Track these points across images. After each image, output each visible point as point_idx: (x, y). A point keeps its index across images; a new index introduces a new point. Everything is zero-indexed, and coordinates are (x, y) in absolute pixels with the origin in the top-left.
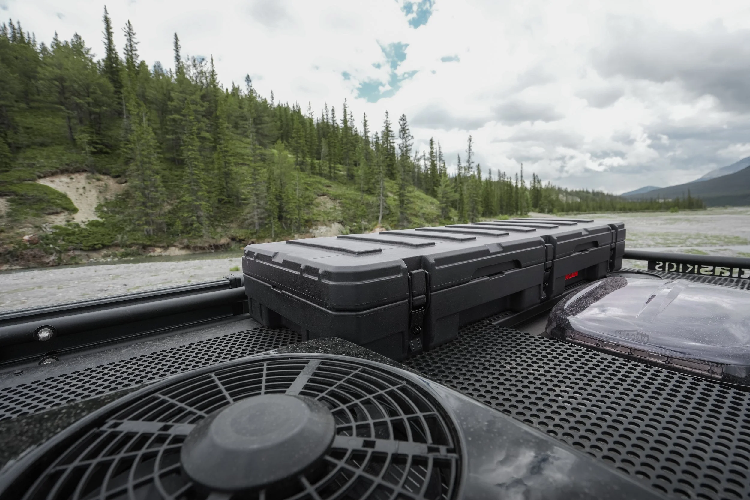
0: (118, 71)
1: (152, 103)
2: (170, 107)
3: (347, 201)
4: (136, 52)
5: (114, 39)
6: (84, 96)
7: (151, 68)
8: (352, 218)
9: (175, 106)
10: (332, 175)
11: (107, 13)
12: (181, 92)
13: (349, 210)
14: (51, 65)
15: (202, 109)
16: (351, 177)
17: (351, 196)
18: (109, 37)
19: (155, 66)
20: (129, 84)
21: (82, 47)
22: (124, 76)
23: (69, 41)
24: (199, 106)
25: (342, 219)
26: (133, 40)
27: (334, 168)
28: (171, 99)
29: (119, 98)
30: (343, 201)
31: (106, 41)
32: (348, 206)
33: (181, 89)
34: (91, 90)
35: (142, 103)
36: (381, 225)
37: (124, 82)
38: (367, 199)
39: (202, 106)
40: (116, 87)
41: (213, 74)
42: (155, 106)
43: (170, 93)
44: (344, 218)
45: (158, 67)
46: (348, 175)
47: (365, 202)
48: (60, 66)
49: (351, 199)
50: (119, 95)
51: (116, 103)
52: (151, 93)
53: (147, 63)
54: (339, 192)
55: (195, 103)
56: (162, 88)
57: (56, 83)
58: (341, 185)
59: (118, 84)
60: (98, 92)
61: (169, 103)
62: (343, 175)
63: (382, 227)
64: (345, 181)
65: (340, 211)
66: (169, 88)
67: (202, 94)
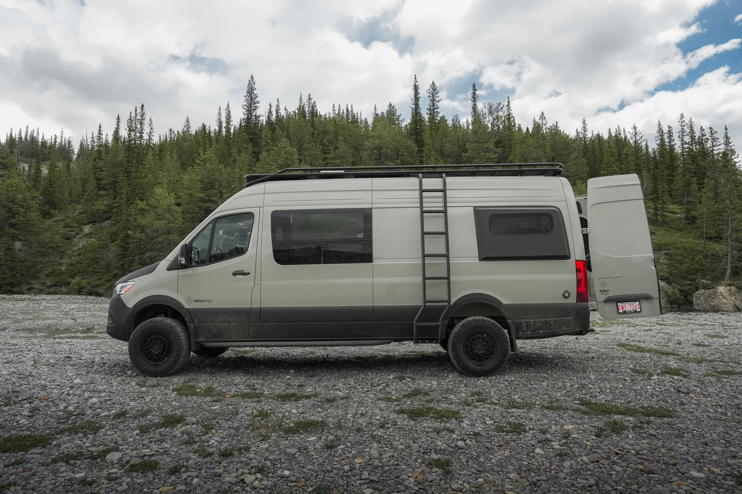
0: (421, 132)
1: (449, 156)
2: (464, 158)
3: (679, 252)
4: (437, 110)
5: (421, 103)
6: (395, 159)
7: (450, 123)
8: (685, 274)
9: (469, 157)
10: (659, 218)
11: (417, 82)
12: (475, 142)
13: (681, 263)
14: (373, 137)
15: (494, 156)
16: (691, 220)
17: (687, 246)
18: (416, 102)
19: (453, 120)
20: (430, 141)
21: (394, 114)
22: (426, 136)
23: (385, 112)
24: (492, 153)
25: (667, 275)
26: (436, 99)
27: (662, 208)
28: (465, 150)
29: (421, 157)
30: (672, 252)
31: (414, 106)
32: (680, 258)
33: (475, 139)
34: (400, 153)
35: (439, 158)
36: (729, 282)
37: (426, 141)
38: (715, 249)
39: (495, 153)
40: (418, 147)
41: (509, 117)
42: (451, 159)
43: (465, 145)
44: (670, 274)
45: (456, 120)
46: (687, 218)
47: (709, 253)
48: (380, 137)
49: (685, 249)
50: (421, 153)
51: (418, 161)
52: (448, 148)
53: (446, 118)
54: (667, 240)
55: (488, 150)
56: (458, 140)
57: (376, 151)
58: (674, 231)
59: (420, 143)
60: (406, 154)
61: (463, 154)
62: (680, 219)
63: (730, 285)
64: (682, 226)
65: (666, 264)
66: (465, 140)
67: (495, 140)
